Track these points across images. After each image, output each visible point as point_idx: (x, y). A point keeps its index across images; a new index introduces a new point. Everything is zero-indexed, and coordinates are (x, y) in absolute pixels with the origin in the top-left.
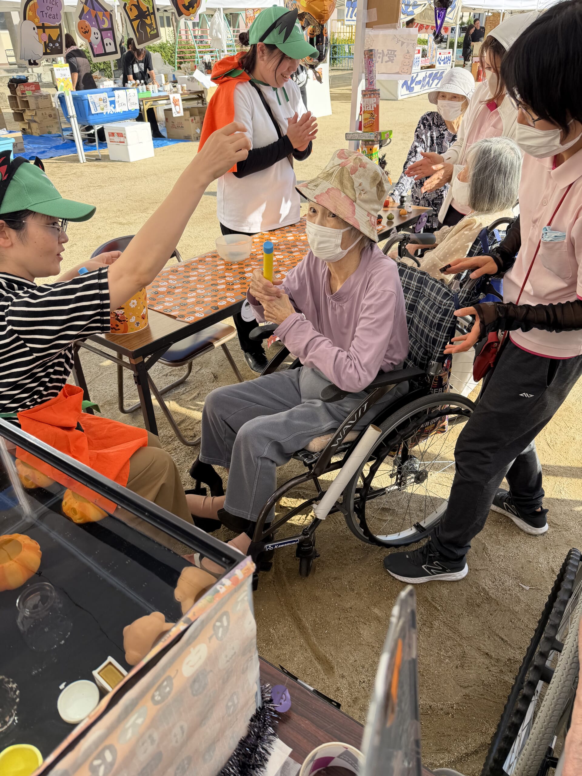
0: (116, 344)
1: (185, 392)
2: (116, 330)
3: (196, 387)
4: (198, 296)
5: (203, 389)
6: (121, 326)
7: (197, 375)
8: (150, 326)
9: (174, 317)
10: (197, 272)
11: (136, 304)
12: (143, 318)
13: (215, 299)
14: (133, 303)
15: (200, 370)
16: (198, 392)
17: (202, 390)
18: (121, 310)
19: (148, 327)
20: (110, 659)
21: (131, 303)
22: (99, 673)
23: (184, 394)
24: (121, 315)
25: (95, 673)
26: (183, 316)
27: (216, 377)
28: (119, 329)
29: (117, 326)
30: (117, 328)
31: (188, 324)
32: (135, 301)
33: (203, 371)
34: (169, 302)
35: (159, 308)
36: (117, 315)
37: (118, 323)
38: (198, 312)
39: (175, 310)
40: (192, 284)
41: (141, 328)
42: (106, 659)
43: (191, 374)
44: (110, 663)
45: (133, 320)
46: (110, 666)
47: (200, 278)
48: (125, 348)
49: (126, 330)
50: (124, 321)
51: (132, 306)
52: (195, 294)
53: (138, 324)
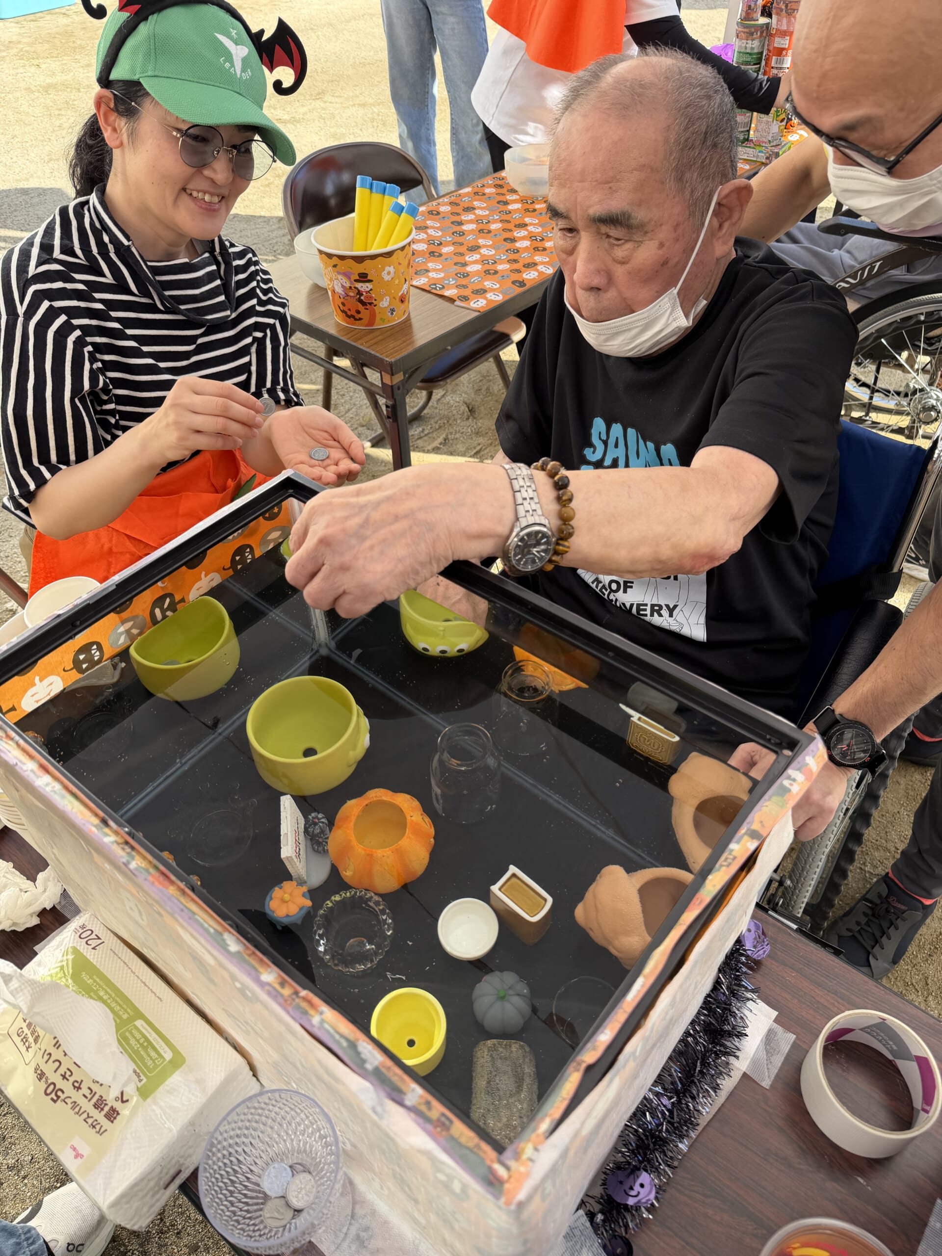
0: (361, 347)
1: (422, 435)
2: (356, 319)
3: (440, 427)
4: (484, 261)
5: (451, 430)
6: (365, 314)
7: (441, 406)
8: (412, 315)
9: (451, 300)
10: (475, 214)
11: (392, 274)
12: (402, 301)
13: (516, 266)
14: (389, 273)
15: (443, 396)
16: (444, 436)
17: (451, 433)
18: (367, 284)
19: (408, 319)
20: (513, 869)
21: (385, 272)
22: (500, 889)
23: (420, 438)
24: (367, 292)
25: (495, 888)
26: (465, 299)
27: (472, 411)
28: (360, 319)
29: (358, 312)
30: (358, 316)
31: (477, 314)
32: (391, 269)
33: (448, 398)
34: (435, 270)
35: (421, 281)
36: (360, 293)
37: (361, 307)
38: (492, 290)
39: (450, 287)
40: (470, 237)
41: (398, 319)
42: (507, 870)
43: (430, 404)
44: (514, 875)
45: (385, 303)
46: (514, 880)
47: (481, 226)
48: (378, 355)
49: (371, 322)
50: (371, 304)
51: (387, 278)
52: (478, 256)
53: (393, 310)
